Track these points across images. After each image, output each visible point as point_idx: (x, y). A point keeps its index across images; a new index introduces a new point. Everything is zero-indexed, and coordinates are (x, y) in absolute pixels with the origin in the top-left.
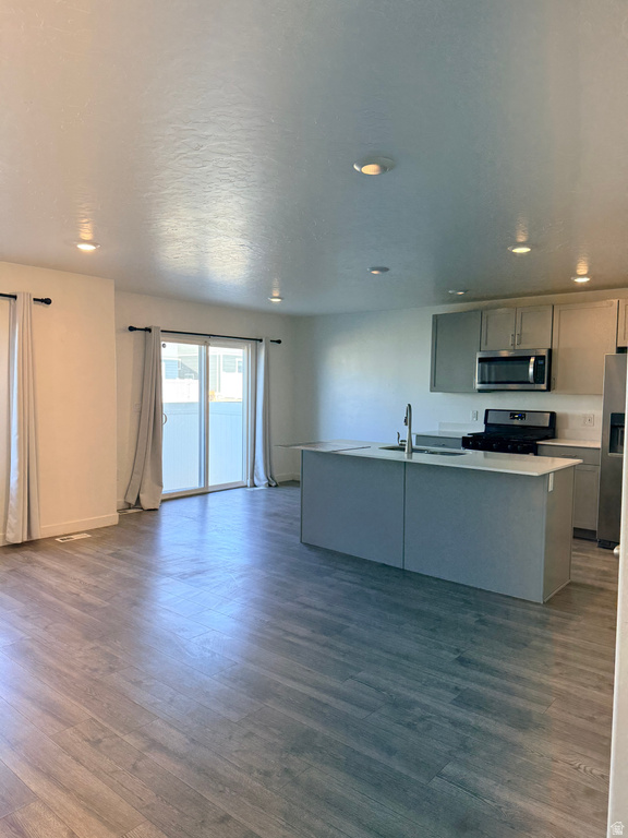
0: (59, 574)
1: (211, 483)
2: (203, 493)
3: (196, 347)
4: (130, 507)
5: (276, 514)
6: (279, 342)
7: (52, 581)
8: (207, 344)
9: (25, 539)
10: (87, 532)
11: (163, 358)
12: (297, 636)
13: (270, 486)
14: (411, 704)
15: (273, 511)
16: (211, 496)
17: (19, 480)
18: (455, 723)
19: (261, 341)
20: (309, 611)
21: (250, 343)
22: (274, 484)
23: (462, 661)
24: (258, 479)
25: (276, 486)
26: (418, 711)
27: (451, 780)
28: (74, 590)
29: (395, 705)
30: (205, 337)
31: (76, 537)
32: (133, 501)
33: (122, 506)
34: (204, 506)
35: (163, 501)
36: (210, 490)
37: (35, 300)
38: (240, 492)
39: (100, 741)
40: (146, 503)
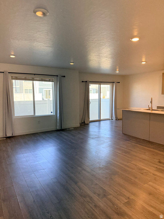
0: (67, 136)
1: (102, 118)
2: (99, 121)
3: (98, 85)
4: (82, 123)
5: (117, 126)
6: (119, 82)
7: (66, 137)
8: (100, 84)
9: (60, 129)
10: (73, 128)
11: (90, 88)
12: (118, 153)
13: (116, 120)
14: (143, 169)
15: (116, 126)
16: (101, 122)
17: (59, 116)
18: (154, 174)
19: (114, 82)
20: (122, 148)
21: (111, 84)
22: (117, 119)
23: (160, 162)
24: (113, 118)
25: (118, 120)
26: (145, 171)
27: (150, 185)
28: (70, 139)
29: (140, 169)
30: (100, 83)
31: (71, 129)
32: (83, 122)
33: (81, 123)
34: (100, 124)
35: (90, 122)
36: (101, 120)
37: (62, 76)
38: (108, 121)
39: (73, 167)
40: (86, 123)
